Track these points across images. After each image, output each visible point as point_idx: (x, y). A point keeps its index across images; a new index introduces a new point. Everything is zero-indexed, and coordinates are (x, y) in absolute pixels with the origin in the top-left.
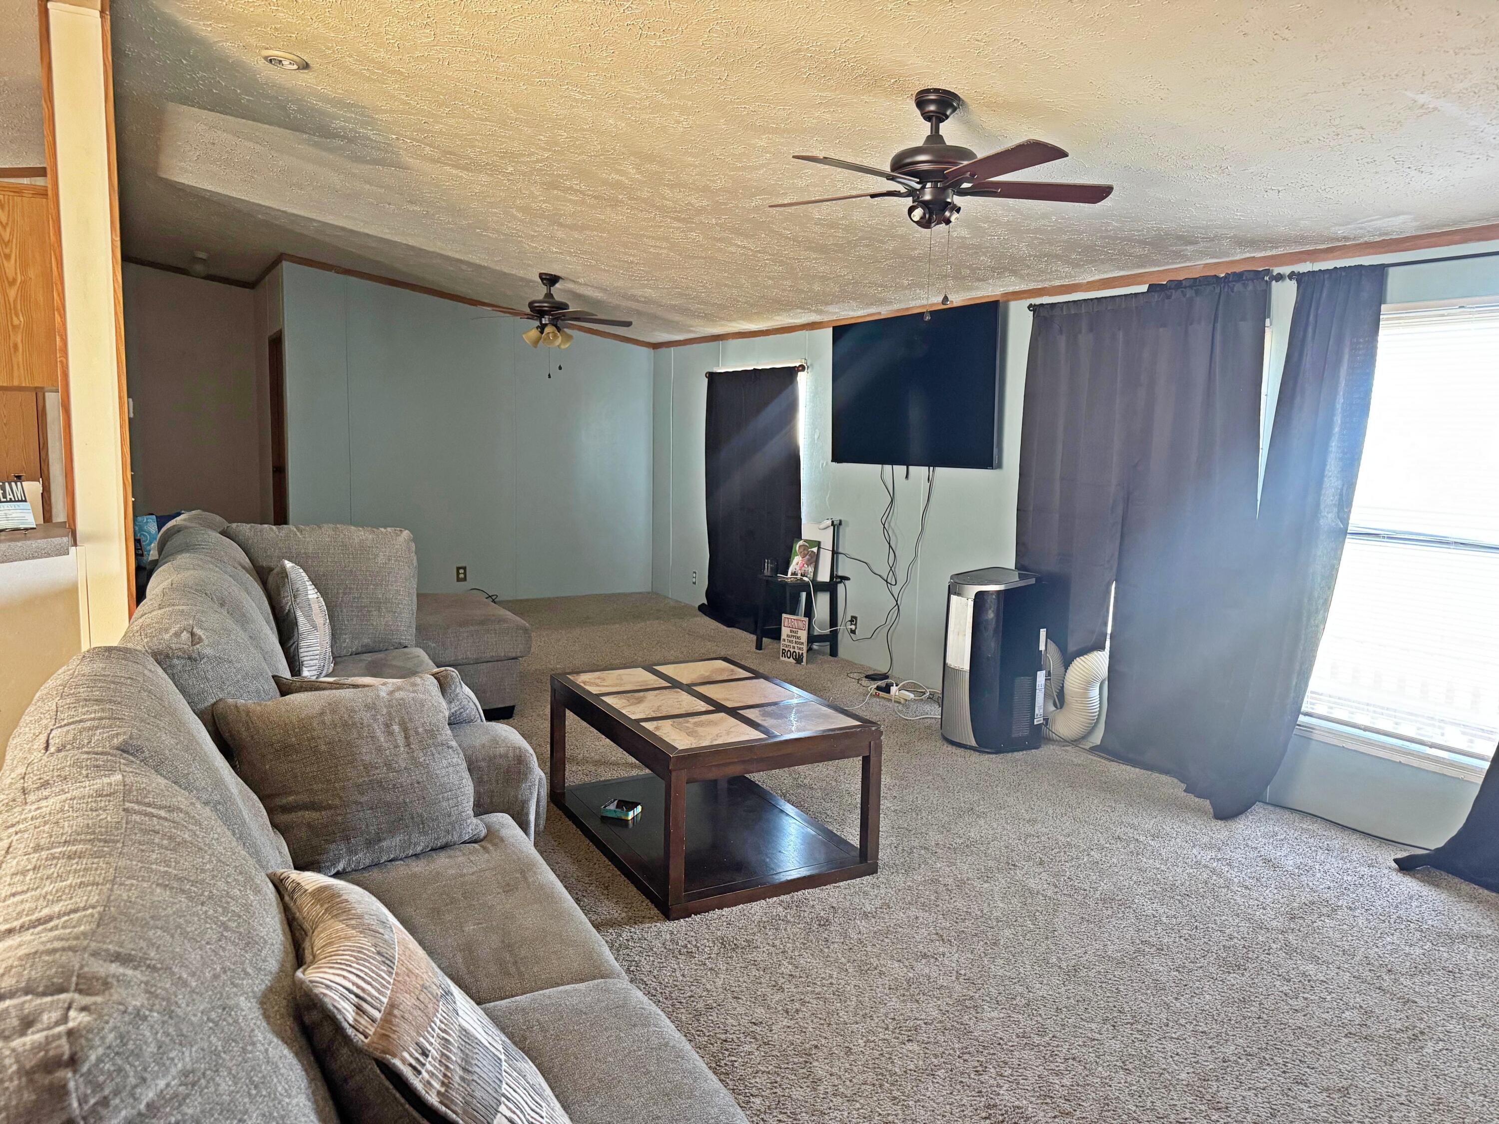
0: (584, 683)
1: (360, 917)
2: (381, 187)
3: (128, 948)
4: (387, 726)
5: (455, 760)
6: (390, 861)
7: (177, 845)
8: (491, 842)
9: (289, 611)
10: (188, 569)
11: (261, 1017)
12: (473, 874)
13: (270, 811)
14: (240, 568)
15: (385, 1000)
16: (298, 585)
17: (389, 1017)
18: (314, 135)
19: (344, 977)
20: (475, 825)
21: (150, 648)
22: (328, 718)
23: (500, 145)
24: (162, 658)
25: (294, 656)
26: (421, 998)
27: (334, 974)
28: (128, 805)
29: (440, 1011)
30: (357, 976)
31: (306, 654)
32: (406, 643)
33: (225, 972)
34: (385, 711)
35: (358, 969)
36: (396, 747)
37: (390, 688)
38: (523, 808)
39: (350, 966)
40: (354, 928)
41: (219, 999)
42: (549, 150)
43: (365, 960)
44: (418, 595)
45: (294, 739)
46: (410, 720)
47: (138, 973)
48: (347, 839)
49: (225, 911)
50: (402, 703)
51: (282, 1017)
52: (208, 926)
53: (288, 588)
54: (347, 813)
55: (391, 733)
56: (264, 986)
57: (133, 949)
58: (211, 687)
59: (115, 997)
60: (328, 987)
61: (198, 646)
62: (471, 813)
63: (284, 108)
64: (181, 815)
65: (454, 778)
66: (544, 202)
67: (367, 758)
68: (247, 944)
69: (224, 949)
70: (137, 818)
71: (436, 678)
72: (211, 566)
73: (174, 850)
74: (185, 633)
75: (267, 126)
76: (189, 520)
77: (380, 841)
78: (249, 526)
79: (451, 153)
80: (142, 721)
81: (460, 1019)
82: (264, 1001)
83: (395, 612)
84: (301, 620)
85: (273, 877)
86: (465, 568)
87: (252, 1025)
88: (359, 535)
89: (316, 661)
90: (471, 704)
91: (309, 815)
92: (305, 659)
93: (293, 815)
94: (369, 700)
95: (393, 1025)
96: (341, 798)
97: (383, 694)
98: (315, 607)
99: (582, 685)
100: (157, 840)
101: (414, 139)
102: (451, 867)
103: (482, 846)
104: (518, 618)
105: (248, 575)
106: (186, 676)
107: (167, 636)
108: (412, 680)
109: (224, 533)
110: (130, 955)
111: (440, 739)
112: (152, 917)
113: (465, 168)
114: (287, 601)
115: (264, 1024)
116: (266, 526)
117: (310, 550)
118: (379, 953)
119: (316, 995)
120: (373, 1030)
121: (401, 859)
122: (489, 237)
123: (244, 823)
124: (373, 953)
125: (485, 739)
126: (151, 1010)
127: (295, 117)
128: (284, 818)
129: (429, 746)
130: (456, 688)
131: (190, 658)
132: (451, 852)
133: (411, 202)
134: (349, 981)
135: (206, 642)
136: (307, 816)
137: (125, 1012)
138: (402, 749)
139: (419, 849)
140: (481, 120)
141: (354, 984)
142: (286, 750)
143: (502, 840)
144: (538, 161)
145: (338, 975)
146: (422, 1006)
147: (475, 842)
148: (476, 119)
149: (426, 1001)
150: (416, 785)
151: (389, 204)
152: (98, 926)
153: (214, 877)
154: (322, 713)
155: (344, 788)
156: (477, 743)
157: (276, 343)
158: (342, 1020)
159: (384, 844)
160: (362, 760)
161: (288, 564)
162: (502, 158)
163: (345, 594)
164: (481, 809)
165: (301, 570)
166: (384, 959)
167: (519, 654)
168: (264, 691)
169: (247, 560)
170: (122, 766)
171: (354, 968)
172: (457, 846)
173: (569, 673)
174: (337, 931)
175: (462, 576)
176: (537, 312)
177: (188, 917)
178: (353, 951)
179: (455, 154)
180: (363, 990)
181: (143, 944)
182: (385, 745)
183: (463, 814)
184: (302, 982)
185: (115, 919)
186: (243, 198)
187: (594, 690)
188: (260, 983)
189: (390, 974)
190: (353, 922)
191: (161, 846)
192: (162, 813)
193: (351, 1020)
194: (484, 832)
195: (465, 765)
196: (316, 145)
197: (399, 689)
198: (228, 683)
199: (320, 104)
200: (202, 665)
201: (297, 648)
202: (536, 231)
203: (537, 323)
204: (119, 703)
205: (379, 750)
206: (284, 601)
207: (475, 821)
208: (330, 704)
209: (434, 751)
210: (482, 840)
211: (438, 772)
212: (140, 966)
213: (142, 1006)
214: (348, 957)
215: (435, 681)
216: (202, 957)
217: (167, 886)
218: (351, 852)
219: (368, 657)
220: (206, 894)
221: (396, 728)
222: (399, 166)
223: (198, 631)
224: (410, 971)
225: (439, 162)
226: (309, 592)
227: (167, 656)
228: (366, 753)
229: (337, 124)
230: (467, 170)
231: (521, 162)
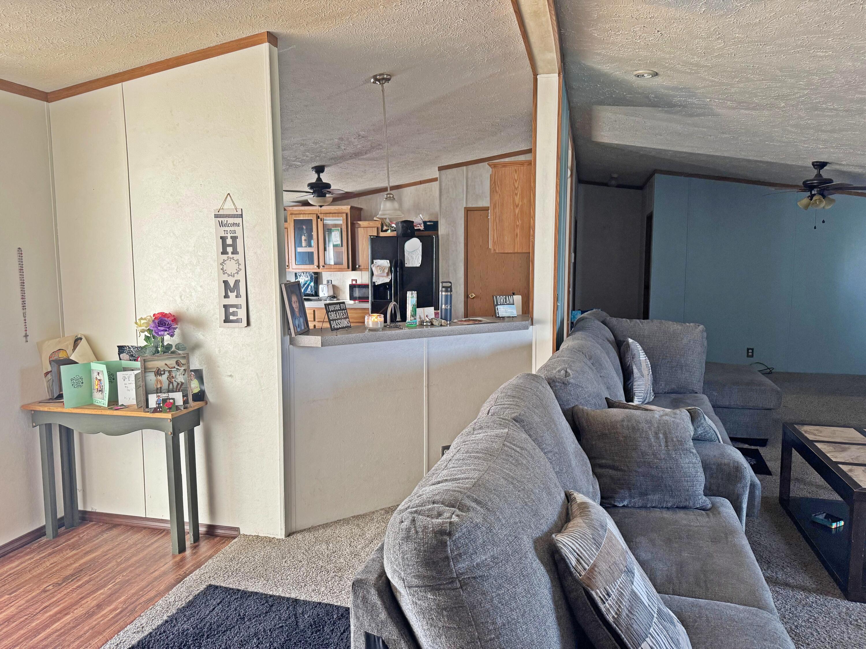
0: (806, 432)
1: (592, 520)
2: (705, 128)
3: (481, 498)
4: (656, 434)
5: (694, 460)
6: (652, 507)
7: (518, 464)
8: (712, 512)
9: (629, 365)
10: (579, 340)
11: (532, 548)
12: (696, 526)
13: (594, 466)
14: (606, 340)
15: (592, 562)
16: (635, 352)
17: (592, 570)
18: (665, 107)
19: (573, 544)
20: (705, 501)
21: (547, 376)
22: (625, 423)
23: (774, 92)
24: (551, 382)
25: (630, 389)
26: (612, 567)
27: (568, 540)
28: (505, 442)
29: (622, 578)
30: (579, 545)
31: (636, 389)
32: (697, 390)
33: (520, 523)
34: (656, 425)
35: (580, 542)
36: (660, 446)
37: (662, 413)
38: (738, 498)
39: (577, 540)
40: (586, 523)
41: (514, 533)
42: (807, 89)
43: (585, 539)
44: (706, 363)
45: (607, 431)
46: (670, 432)
47: (482, 510)
48: (630, 489)
49: (528, 497)
50: (666, 423)
51: (544, 552)
52: (519, 501)
53: (630, 353)
54: (630, 476)
55: (658, 438)
56: (538, 536)
57: (482, 500)
58: (572, 399)
59: (470, 515)
60: (564, 545)
61: (567, 378)
62: (702, 493)
63: (648, 97)
64: (526, 452)
65: (692, 470)
66: (809, 119)
67: (643, 448)
68: (534, 515)
69: (523, 513)
70: (506, 448)
71: (689, 412)
72: (591, 339)
73: (516, 466)
74: (563, 371)
75: (640, 108)
76: (590, 314)
77: (647, 495)
78: (615, 319)
79: (743, 102)
80: (528, 408)
81: (633, 586)
82: (536, 542)
83: (691, 372)
84: (635, 370)
85: (567, 493)
86: (752, 349)
87: (527, 549)
88: (675, 327)
89: (642, 394)
90: (712, 430)
91: (611, 472)
92: (636, 392)
93: (604, 470)
94: (648, 418)
95: (594, 575)
96: (628, 467)
97: (657, 416)
98: (644, 365)
99: (803, 432)
100: (510, 460)
101: (720, 99)
102: (685, 519)
103: (707, 513)
104: (773, 384)
105: (610, 345)
106: (561, 391)
107: (554, 372)
108: (675, 411)
109: (604, 323)
110: (481, 501)
111: (685, 446)
112: (494, 490)
113: (754, 109)
114: (628, 360)
115: (534, 551)
116: (624, 319)
117: (646, 333)
118: (593, 539)
119: (558, 547)
120: (584, 573)
121: (659, 508)
122: (774, 145)
123: (570, 466)
124: (590, 537)
125: (716, 453)
126: (483, 526)
127: (654, 101)
128: (599, 470)
129: (679, 449)
130: (701, 420)
131: (563, 383)
132: (687, 512)
133: (723, 133)
134: (575, 546)
135: (572, 376)
136: (610, 472)
137: (472, 522)
138: (663, 448)
139: (669, 505)
140: (760, 80)
141: (577, 548)
142: (603, 436)
143: (719, 513)
144: (800, 97)
145: (570, 541)
146: (611, 572)
147: (704, 510)
148: (756, 81)
149: (614, 570)
150: (669, 469)
151: (710, 136)
152: (473, 486)
153: (528, 481)
154: (623, 421)
155: (630, 462)
156: (712, 453)
157: (650, 218)
158: (569, 563)
159: (649, 497)
160: (641, 449)
161: (630, 340)
162: (776, 99)
163: (663, 359)
164: (709, 492)
165: (638, 344)
166: (595, 542)
167: (772, 407)
168: (599, 405)
169: (612, 337)
170: (510, 426)
171: (579, 541)
172: (692, 509)
173: (798, 424)
174: (578, 523)
175: (750, 354)
176: (808, 187)
177: (511, 494)
178: (580, 533)
179: (745, 103)
180: (581, 553)
181: (487, 499)
182: (654, 443)
183: (697, 492)
184: (553, 539)
185: (480, 486)
186: (632, 145)
187: (811, 437)
188: (537, 534)
189: (597, 550)
190: (587, 521)
191: (511, 463)
192: (518, 449)
193: (574, 565)
194: (710, 506)
195: (700, 464)
196: (666, 112)
197: (666, 415)
198: (580, 398)
199: (666, 91)
200: (569, 387)
201: (632, 385)
202: (806, 138)
203: (808, 194)
204: (522, 399)
205: (650, 446)
206: (627, 360)
207: (704, 498)
208: (627, 417)
209: (682, 453)
210: (707, 510)
211: (683, 465)
212: (483, 507)
213: (480, 523)
214: (577, 535)
215: (688, 414)
216: (511, 513)
217: (507, 479)
218: (631, 496)
219: (673, 396)
220: (522, 487)
221: (661, 436)
222: (714, 115)
223: (568, 370)
224: (609, 552)
225: (737, 109)
226: (641, 356)
227: (554, 381)
228: (643, 446)
229: (675, 100)
230: (755, 110)
231: (790, 99)
